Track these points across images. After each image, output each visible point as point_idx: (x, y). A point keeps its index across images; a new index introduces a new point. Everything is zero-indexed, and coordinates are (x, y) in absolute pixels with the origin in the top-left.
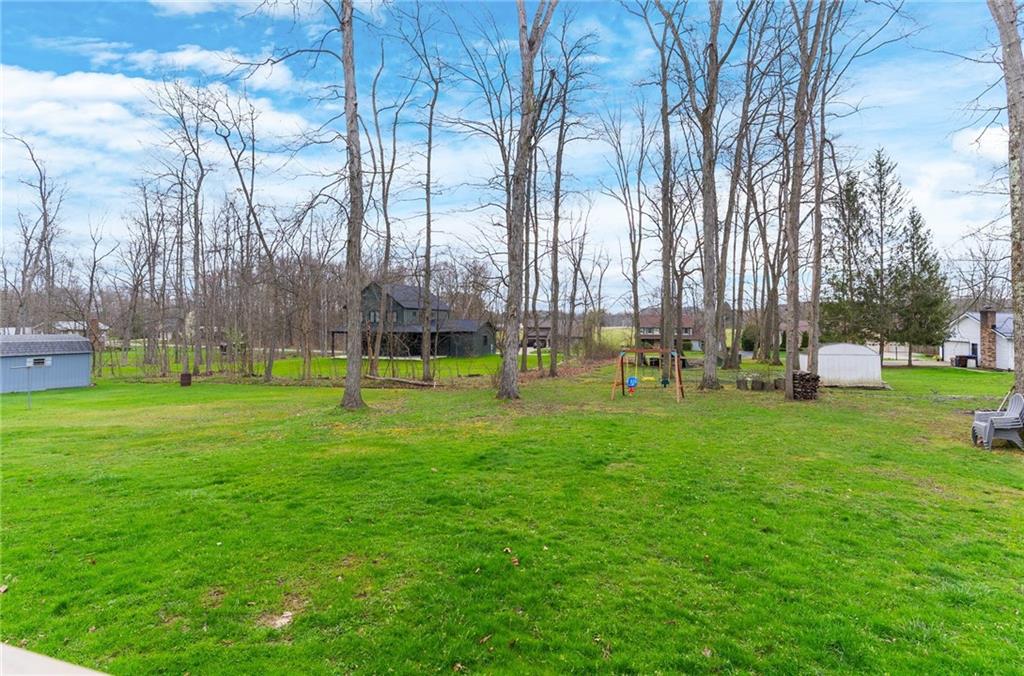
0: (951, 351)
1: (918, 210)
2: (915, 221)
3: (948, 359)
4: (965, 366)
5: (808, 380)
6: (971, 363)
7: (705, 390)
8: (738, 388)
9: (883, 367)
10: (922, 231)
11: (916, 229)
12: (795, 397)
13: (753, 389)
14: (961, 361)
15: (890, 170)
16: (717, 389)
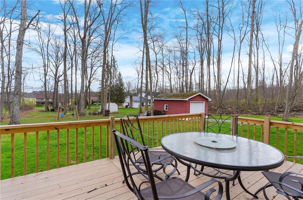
0: (125, 104)
1: (121, 72)
2: (120, 75)
3: (124, 106)
4: (127, 107)
5: (108, 112)
6: (128, 107)
7: (81, 116)
8: (89, 115)
9: (118, 108)
10: (121, 77)
11: (120, 77)
12: (105, 116)
13: (93, 115)
14: (127, 106)
15: (116, 62)
16: (85, 115)
